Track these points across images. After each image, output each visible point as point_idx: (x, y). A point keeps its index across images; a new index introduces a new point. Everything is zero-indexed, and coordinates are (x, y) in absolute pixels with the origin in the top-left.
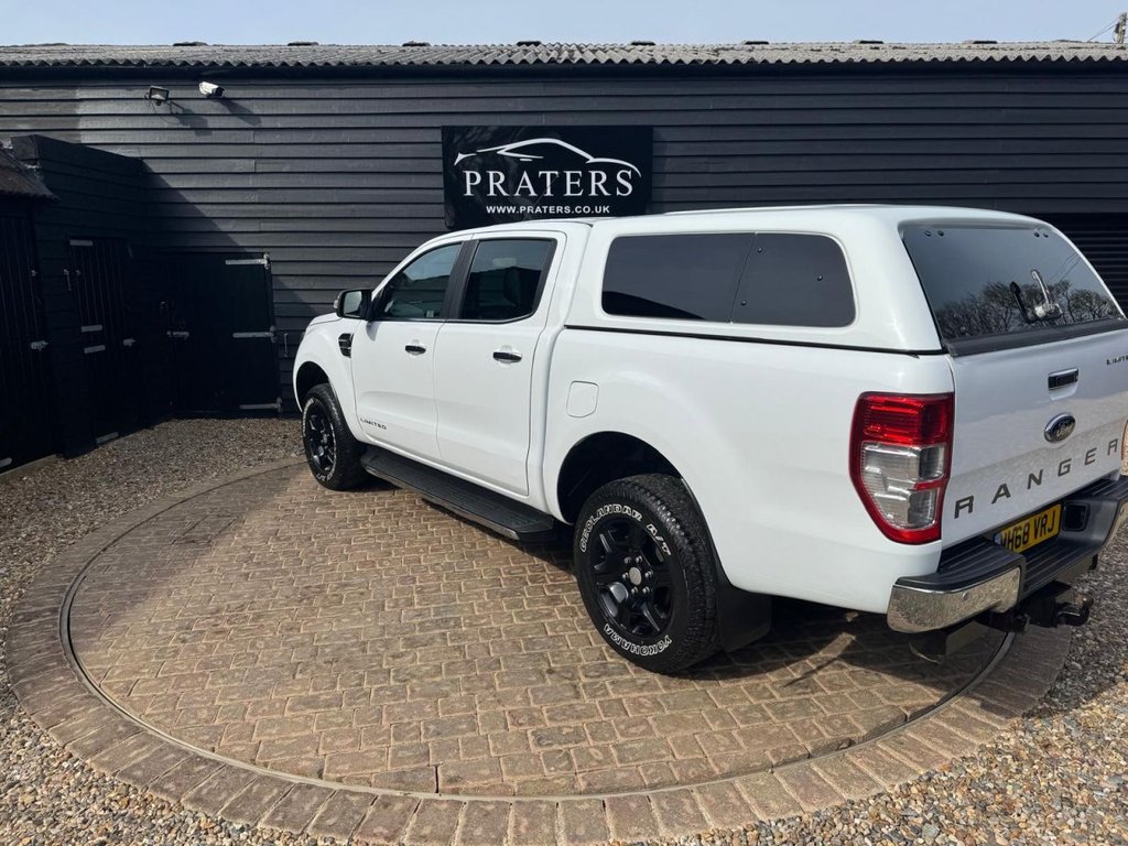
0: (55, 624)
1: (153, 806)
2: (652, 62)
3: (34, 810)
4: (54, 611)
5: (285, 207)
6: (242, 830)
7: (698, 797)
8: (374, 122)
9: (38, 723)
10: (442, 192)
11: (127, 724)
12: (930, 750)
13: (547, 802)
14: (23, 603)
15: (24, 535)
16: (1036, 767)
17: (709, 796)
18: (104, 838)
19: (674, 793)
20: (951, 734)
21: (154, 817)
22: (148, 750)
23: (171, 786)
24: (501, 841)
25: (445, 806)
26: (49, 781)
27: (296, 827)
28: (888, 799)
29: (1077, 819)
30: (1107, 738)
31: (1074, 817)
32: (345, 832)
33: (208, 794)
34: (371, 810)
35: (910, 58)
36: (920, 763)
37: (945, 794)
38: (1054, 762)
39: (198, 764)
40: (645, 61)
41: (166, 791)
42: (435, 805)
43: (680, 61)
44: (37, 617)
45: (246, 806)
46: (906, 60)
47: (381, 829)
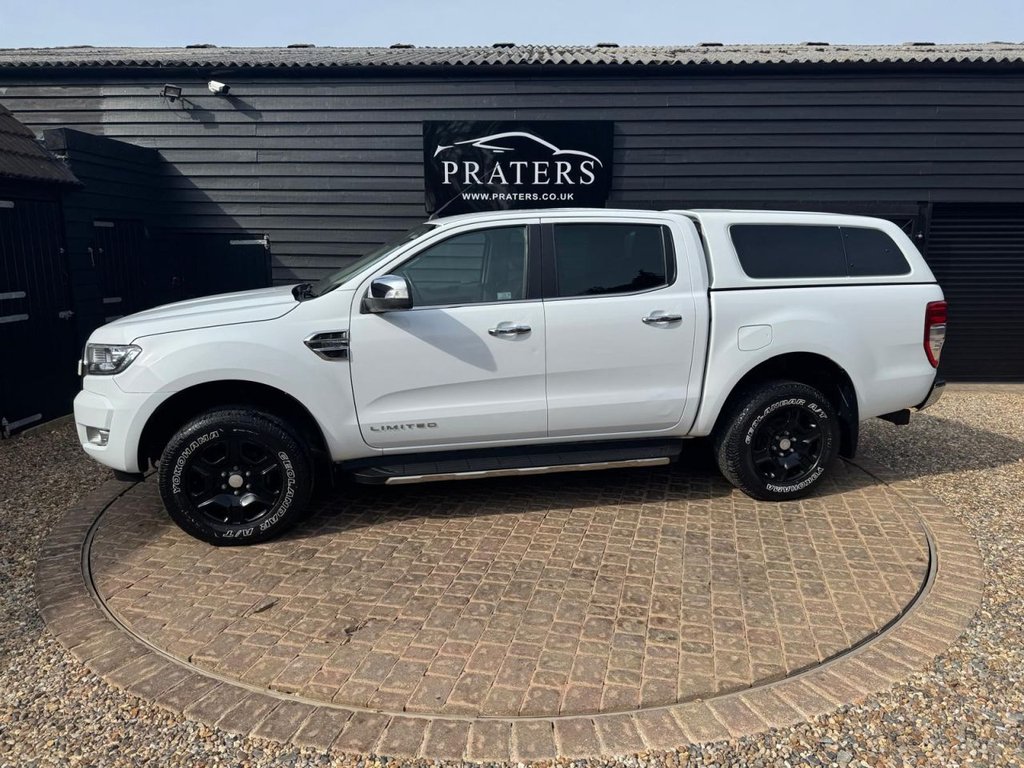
0: (77, 559)
1: (159, 716)
2: (614, 62)
3: (57, 716)
4: (77, 547)
5: (283, 193)
6: (236, 738)
7: (637, 722)
8: (362, 117)
9: (62, 643)
10: (422, 181)
11: (138, 646)
12: (848, 686)
13: (502, 722)
14: (50, 540)
15: (51, 482)
16: (944, 703)
17: (647, 721)
18: (116, 743)
19: (615, 717)
20: (868, 673)
21: (159, 726)
22: (156, 669)
23: (175, 700)
24: (461, 755)
25: (412, 723)
26: (71, 692)
27: (282, 738)
28: (808, 728)
29: (980, 750)
30: (1011, 680)
31: (976, 748)
32: (324, 743)
33: (207, 706)
34: (347, 725)
35: (851, 59)
36: (840, 698)
37: (860, 724)
38: (961, 699)
39: (199, 681)
40: (608, 62)
41: (171, 703)
42: (404, 722)
43: (640, 62)
44: (62, 552)
45: (240, 718)
46: (847, 61)
47: (356, 741)
